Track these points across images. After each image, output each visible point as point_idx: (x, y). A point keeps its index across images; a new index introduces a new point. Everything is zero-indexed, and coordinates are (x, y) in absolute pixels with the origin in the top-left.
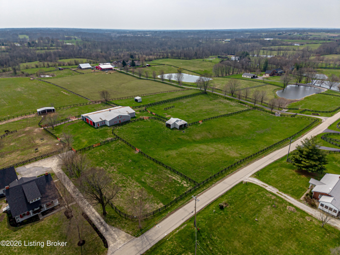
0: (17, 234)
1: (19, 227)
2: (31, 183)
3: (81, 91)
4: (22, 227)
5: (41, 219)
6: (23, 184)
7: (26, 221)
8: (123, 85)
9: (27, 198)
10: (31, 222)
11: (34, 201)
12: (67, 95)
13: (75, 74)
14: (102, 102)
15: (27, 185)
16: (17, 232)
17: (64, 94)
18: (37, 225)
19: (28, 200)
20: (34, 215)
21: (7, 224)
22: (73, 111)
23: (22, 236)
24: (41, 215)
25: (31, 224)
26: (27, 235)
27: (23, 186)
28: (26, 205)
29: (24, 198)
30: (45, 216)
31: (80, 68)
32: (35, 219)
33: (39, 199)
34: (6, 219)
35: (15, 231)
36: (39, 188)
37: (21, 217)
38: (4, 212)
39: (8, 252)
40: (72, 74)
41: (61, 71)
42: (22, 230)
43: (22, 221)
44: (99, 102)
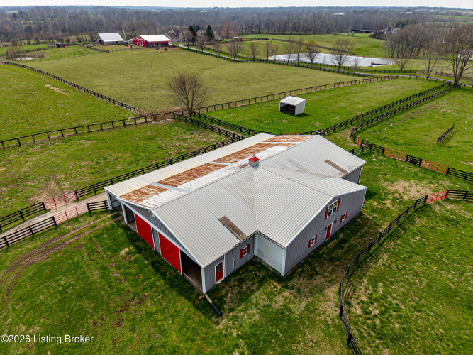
3: (104, 85)
8: (207, 71)
12: (58, 95)
13: (90, 53)
14: (174, 115)
17: (53, 92)
22: (71, 157)
31: (101, 42)
40: (82, 54)
41: (61, 49)
44: (165, 116)
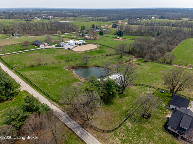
0: (163, 133)
1: (166, 131)
2: (190, 117)
4: (167, 133)
5: (179, 139)
6: (185, 114)
7: (172, 132)
9: (181, 123)
10: (173, 135)
11: (183, 127)
15: (187, 116)
16: (163, 132)
18: (174, 140)
19: (180, 124)
20: (178, 133)
21: (163, 124)
23: (164, 137)
24: (180, 138)
25: (172, 136)
26: (166, 139)
27: (184, 115)
28: (178, 125)
29: (180, 121)
30: (182, 140)
32: (176, 136)
33: (187, 129)
34: (165, 122)
35: (163, 131)
36: (191, 123)
37: (172, 128)
38: (167, 117)
39: (152, 136)
42: (166, 134)
43: (170, 130)
